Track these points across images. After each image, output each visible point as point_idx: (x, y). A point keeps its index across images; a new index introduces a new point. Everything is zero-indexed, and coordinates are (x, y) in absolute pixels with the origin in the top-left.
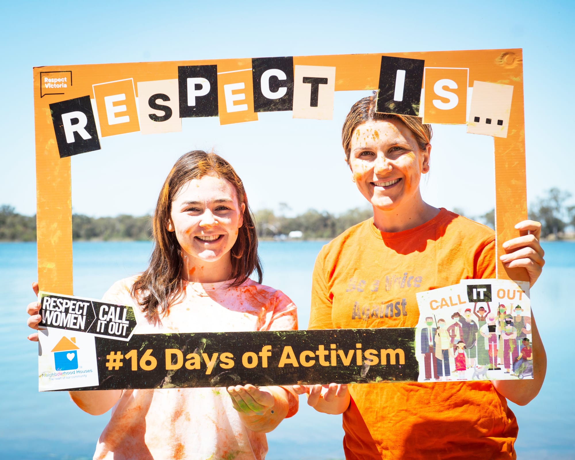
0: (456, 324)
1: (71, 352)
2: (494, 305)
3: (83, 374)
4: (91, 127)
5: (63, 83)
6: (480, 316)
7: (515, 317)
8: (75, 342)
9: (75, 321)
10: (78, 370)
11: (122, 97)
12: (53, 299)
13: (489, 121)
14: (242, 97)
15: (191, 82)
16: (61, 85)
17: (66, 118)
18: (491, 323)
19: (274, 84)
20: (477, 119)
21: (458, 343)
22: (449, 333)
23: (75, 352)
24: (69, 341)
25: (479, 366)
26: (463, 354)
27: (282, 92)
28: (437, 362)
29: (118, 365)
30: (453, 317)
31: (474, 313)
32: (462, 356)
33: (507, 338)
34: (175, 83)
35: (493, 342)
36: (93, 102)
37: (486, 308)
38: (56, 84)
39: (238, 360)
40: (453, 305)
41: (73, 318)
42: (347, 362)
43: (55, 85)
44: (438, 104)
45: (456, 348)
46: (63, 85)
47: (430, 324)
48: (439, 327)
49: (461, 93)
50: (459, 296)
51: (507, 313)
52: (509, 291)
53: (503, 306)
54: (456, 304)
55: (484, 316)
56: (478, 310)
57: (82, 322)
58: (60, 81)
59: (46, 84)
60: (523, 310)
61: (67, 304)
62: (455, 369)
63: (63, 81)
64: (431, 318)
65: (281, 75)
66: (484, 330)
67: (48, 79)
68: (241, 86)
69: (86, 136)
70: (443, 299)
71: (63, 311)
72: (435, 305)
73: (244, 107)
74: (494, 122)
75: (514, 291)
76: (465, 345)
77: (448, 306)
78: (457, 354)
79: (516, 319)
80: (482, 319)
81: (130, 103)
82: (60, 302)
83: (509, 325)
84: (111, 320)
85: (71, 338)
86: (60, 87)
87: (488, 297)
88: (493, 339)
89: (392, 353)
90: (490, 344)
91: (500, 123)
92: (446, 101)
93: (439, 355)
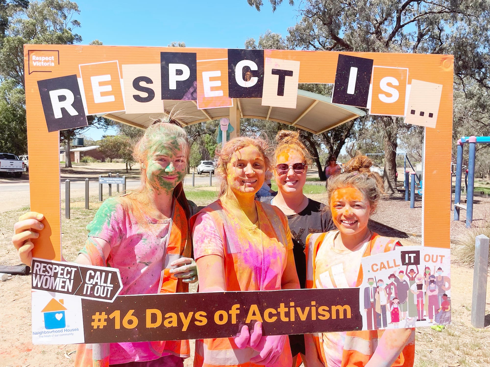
0: (392, 284)
1: (59, 313)
2: (421, 267)
3: (70, 332)
4: (77, 104)
5: (50, 62)
6: (411, 276)
7: (437, 277)
8: (63, 304)
9: (63, 284)
10: (65, 328)
11: (107, 78)
12: (43, 265)
13: (422, 114)
14: (218, 83)
15: (173, 67)
16: (48, 63)
17: (54, 94)
18: (419, 283)
20: (413, 112)
21: (393, 300)
22: (387, 291)
23: (63, 313)
24: (58, 302)
25: (410, 318)
26: (397, 308)
28: (377, 315)
29: (102, 324)
30: (389, 278)
31: (406, 274)
32: (396, 310)
33: (431, 294)
35: (420, 298)
36: (80, 82)
37: (415, 270)
38: (44, 62)
39: (210, 317)
40: (389, 267)
41: (61, 282)
42: (303, 317)
43: (42, 63)
44: (382, 98)
45: (392, 304)
46: (50, 64)
47: (371, 284)
48: (379, 286)
49: (401, 89)
50: (394, 260)
51: (431, 274)
52: (433, 256)
53: (429, 268)
54: (393, 267)
55: (413, 277)
56: (409, 271)
57: (70, 286)
58: (47, 60)
59: (33, 62)
60: (443, 271)
61: (56, 269)
62: (391, 321)
63: (51, 60)
64: (373, 279)
65: (254, 66)
66: (414, 288)
67: (36, 57)
68: (218, 74)
69: (73, 112)
70: (382, 263)
71: (52, 275)
72: (375, 268)
73: (220, 93)
74: (426, 115)
75: (437, 256)
76: (398, 301)
77: (386, 269)
78: (392, 308)
79: (438, 278)
80: (412, 279)
82: (49, 267)
83: (432, 284)
84: (96, 283)
85: (60, 300)
86: (48, 65)
87: (417, 262)
88: (420, 296)
89: (341, 309)
90: (418, 299)
91: (431, 115)
92: (389, 95)
93: (378, 310)
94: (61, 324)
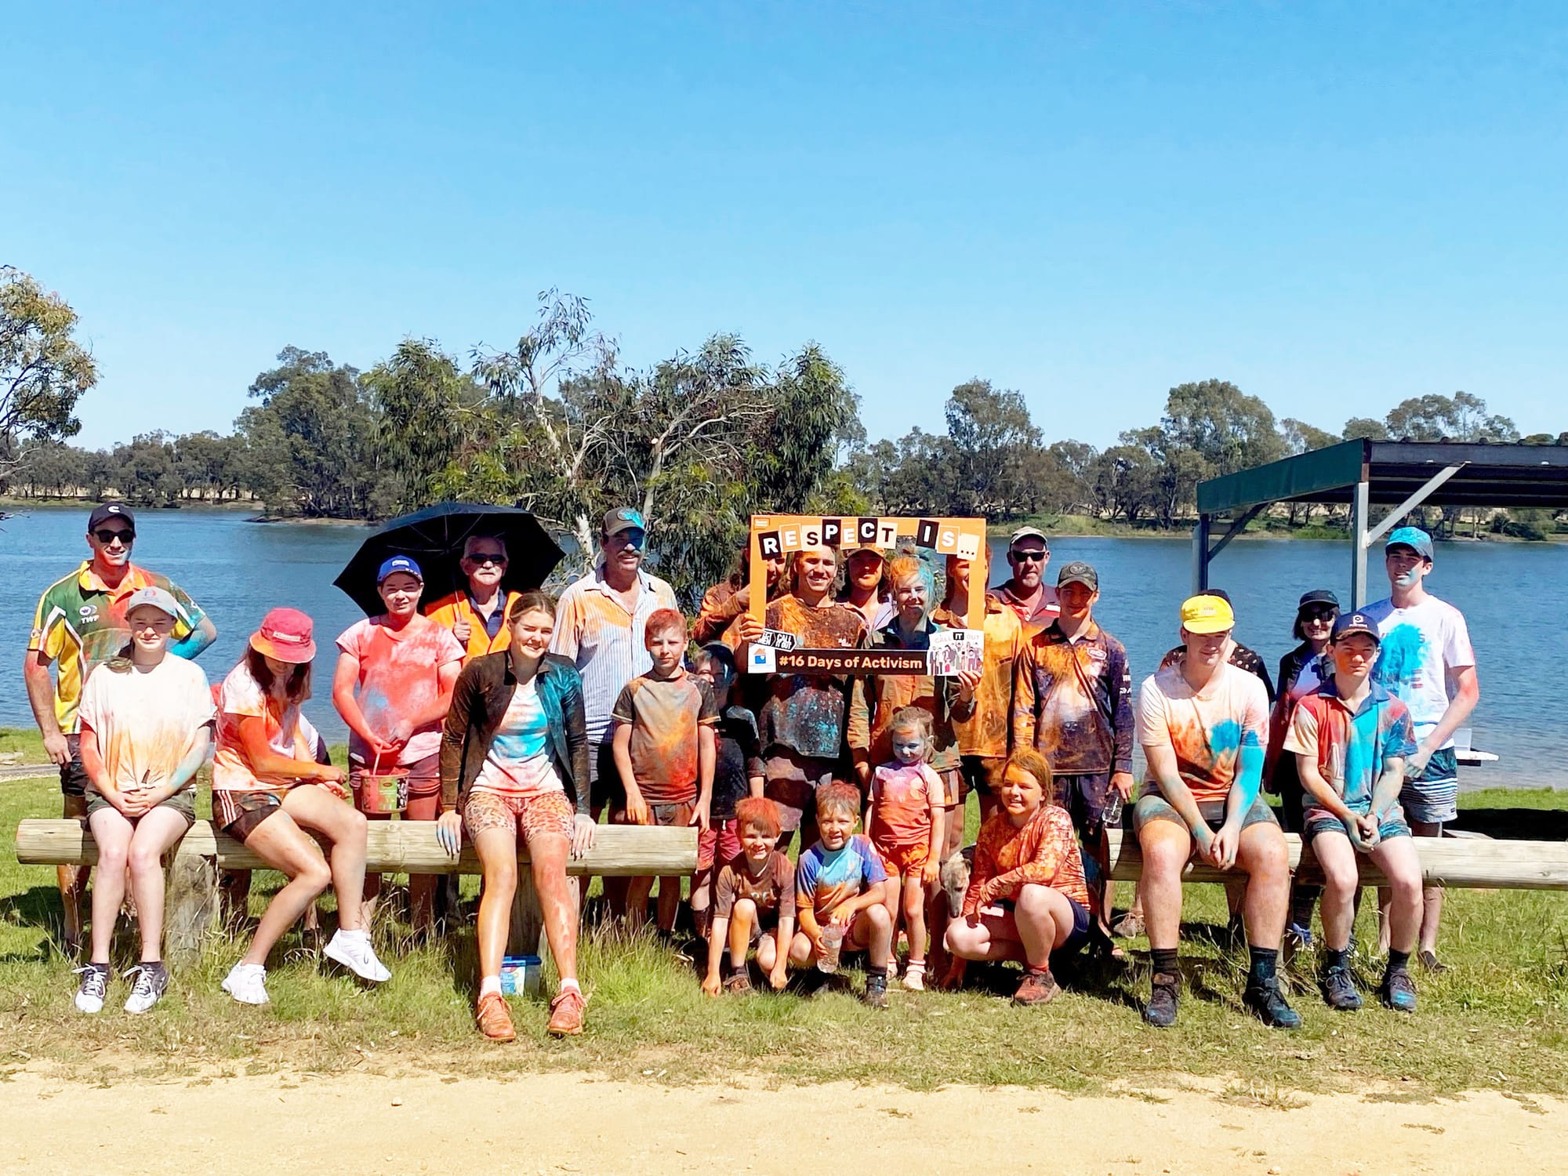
2: (965, 642)
4: (778, 546)
11: (794, 532)
15: (828, 527)
17: (766, 541)
18: (963, 651)
19: (868, 530)
21: (947, 659)
22: (943, 654)
23: (765, 656)
27: (872, 534)
28: (937, 668)
29: (786, 663)
30: (945, 646)
31: (956, 645)
32: (948, 664)
33: (971, 658)
34: (820, 527)
36: (780, 534)
39: (843, 663)
42: (894, 666)
44: (944, 543)
45: (946, 661)
49: (955, 538)
53: (970, 642)
57: (769, 642)
60: (978, 645)
63: (766, 523)
65: (872, 526)
66: (959, 653)
68: (852, 530)
69: (776, 551)
73: (853, 541)
76: (950, 660)
78: (946, 663)
80: (959, 648)
81: (798, 535)
87: (962, 638)
89: (916, 662)
92: (948, 542)
93: (938, 663)
94: (764, 661)
